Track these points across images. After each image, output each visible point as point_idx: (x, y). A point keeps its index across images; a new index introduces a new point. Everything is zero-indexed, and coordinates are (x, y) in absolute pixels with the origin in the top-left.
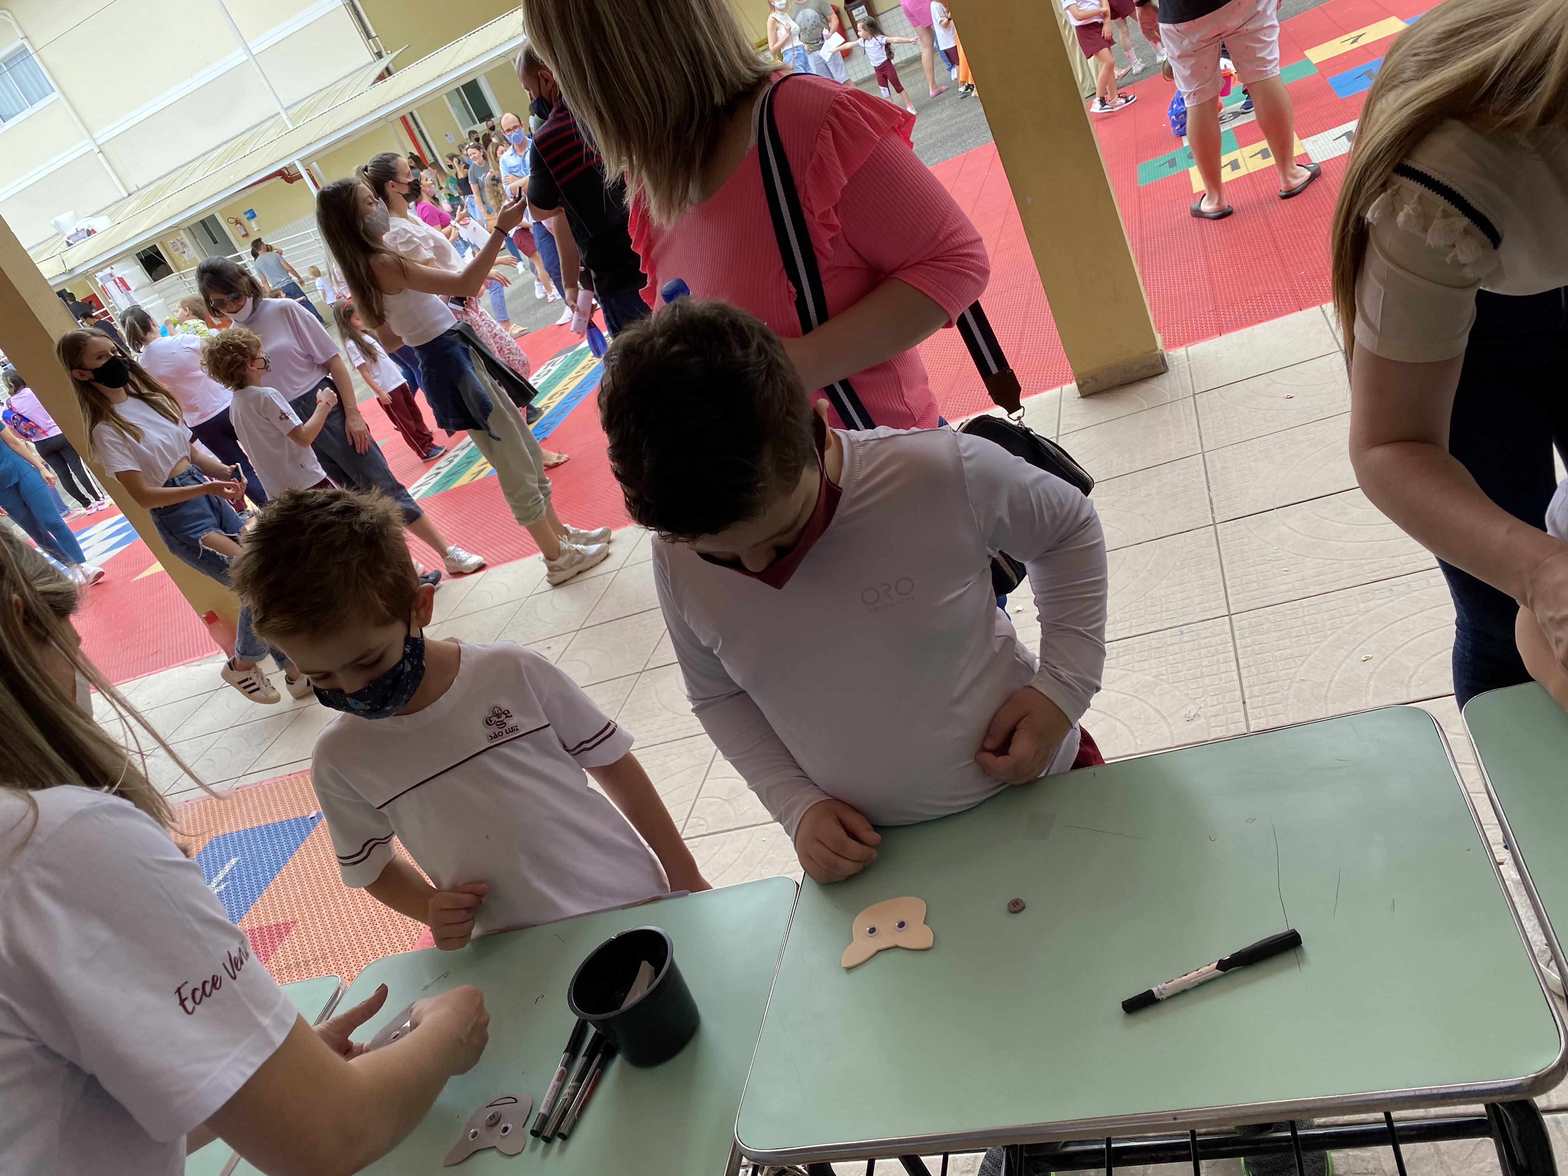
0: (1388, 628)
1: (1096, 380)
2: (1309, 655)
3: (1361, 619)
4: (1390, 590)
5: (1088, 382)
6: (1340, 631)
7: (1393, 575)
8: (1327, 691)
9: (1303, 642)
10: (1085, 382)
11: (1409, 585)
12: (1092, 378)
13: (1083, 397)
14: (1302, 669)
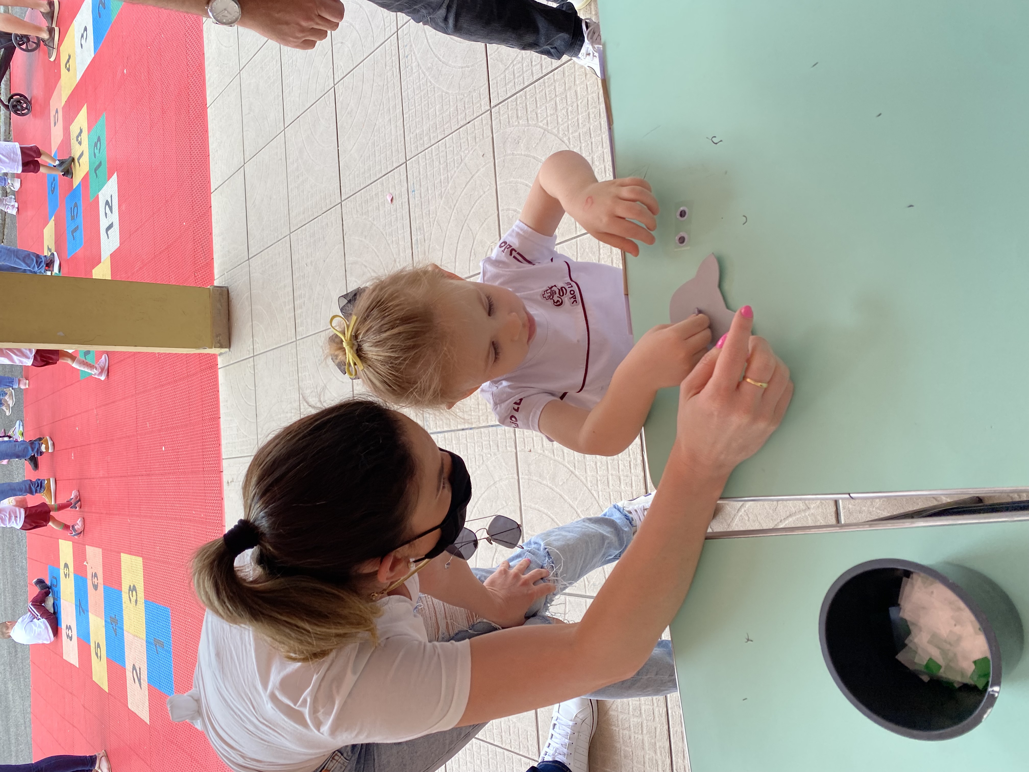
0: (432, 47)
1: (220, 334)
2: (443, 91)
3: (423, 68)
4: (407, 57)
5: (220, 340)
6: (429, 78)
7: (398, 59)
8: (468, 67)
9: (433, 100)
10: (219, 342)
11: (406, 46)
12: (217, 336)
13: (229, 346)
14: (450, 92)
